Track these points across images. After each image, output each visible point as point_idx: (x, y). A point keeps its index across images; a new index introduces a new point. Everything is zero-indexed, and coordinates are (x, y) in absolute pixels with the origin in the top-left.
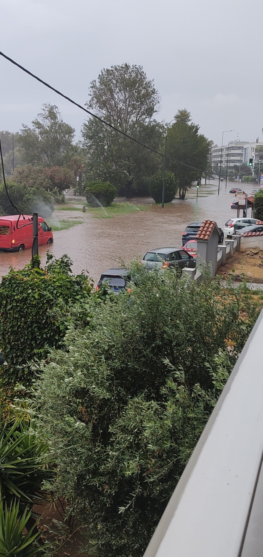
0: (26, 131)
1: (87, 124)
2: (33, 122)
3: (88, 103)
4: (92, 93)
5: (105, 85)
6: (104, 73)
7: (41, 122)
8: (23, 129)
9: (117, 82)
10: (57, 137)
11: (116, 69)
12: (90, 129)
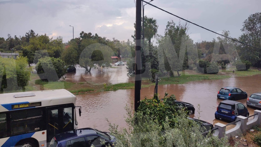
0: (214, 41)
1: (240, 37)
2: (217, 38)
3: (242, 29)
4: (244, 25)
5: (251, 21)
6: (251, 16)
7: (221, 37)
8: (213, 40)
9: (257, 19)
10: (227, 43)
11: (257, 14)
12: (241, 39)
